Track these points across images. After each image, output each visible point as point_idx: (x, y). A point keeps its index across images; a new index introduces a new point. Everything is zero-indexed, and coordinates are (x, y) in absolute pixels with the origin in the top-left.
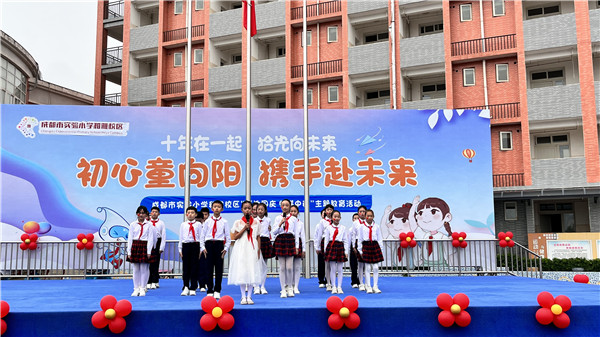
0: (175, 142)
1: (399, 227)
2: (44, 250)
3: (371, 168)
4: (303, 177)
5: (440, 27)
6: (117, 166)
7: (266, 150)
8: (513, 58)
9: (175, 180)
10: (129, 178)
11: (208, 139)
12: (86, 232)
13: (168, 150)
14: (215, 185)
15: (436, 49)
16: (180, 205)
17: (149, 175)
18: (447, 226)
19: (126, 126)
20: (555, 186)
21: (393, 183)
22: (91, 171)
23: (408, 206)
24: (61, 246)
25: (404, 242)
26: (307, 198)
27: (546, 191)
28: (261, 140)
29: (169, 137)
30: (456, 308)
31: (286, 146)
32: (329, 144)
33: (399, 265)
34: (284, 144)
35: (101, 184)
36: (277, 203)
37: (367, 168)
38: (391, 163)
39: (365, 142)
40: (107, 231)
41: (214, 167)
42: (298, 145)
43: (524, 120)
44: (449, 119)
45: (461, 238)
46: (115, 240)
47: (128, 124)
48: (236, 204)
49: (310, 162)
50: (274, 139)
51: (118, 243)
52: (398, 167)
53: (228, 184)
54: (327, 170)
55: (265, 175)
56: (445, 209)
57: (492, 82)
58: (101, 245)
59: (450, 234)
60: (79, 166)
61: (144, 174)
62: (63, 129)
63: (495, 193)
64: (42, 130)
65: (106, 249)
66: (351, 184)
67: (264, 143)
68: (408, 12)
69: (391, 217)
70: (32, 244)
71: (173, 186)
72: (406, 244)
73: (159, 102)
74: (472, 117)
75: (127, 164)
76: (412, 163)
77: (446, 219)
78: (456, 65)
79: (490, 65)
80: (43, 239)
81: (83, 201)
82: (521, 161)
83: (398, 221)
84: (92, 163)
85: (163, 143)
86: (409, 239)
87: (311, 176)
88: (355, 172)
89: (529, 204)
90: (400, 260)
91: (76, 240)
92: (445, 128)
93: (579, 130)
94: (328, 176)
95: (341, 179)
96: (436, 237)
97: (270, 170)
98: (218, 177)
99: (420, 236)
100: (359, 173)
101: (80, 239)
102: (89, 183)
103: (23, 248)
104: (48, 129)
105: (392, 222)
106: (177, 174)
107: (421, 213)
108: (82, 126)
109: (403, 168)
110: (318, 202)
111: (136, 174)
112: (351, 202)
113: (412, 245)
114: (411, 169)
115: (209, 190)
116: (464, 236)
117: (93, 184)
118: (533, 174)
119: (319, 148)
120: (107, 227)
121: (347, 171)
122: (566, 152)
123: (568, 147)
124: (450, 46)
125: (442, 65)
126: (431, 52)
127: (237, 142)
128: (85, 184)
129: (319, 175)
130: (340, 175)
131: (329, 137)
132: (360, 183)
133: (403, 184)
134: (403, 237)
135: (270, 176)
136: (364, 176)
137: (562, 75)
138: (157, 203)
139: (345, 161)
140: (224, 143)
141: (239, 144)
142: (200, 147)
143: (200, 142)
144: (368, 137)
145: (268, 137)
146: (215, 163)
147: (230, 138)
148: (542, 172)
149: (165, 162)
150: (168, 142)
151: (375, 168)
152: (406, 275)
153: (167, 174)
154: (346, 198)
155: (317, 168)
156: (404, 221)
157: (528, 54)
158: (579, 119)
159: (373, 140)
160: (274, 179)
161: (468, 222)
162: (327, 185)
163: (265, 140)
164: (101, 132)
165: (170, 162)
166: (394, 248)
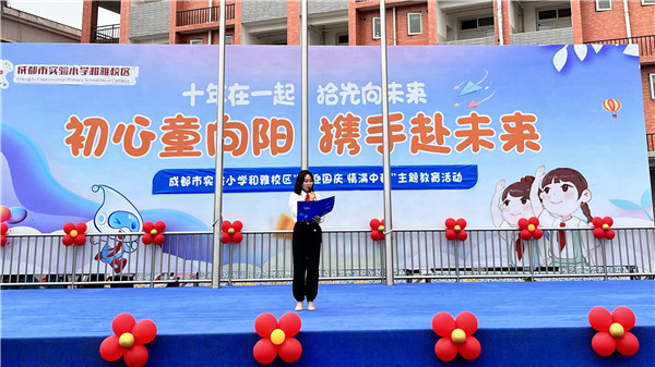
0: (202, 93)
1: (517, 211)
2: (16, 248)
3: (475, 127)
4: (380, 140)
6: (121, 128)
7: (328, 103)
9: (201, 146)
10: (137, 143)
11: (247, 88)
12: (75, 221)
13: (193, 104)
14: (257, 153)
16: (208, 181)
17: (165, 139)
18: (585, 207)
19: (134, 72)
21: (507, 148)
22: (85, 134)
23: (529, 181)
24: (40, 240)
25: (525, 232)
26: (386, 170)
28: (321, 90)
29: (193, 86)
30: (617, 328)
31: (357, 97)
32: (416, 93)
34: (353, 94)
35: (98, 153)
36: (345, 177)
37: (470, 127)
38: (504, 120)
39: (466, 90)
40: (105, 219)
41: (256, 128)
42: (372, 96)
44: (582, 58)
45: (605, 226)
46: (116, 232)
47: (137, 68)
48: (287, 179)
49: (390, 118)
50: (339, 87)
51: (120, 237)
52: (513, 125)
53: (275, 150)
54: (414, 131)
55: (328, 138)
56: (581, 184)
58: (96, 239)
59: (590, 219)
60: (69, 127)
61: (158, 139)
62: (48, 76)
64: (20, 78)
65: (103, 244)
66: (447, 150)
67: (326, 93)
69: (504, 196)
71: (199, 154)
72: (527, 234)
73: (173, 36)
74: (614, 54)
75: (136, 125)
76: (533, 119)
77: (584, 199)
80: (14, 231)
81: (72, 176)
83: (515, 201)
84: (87, 123)
85: (185, 94)
86: (531, 227)
87: (392, 139)
88: (453, 133)
90: (520, 257)
91: (62, 233)
92: (576, 70)
94: (415, 138)
95: (434, 143)
96: (570, 225)
97: (334, 131)
98: (261, 141)
99: (547, 223)
100: (458, 134)
101: (67, 230)
102: (81, 151)
104: (27, 76)
105: (507, 203)
106: (204, 138)
107: (547, 190)
108: (74, 71)
109: (520, 127)
110: (402, 176)
111: (147, 137)
112: (448, 175)
113: (537, 235)
114: (531, 128)
115: (248, 160)
116: (611, 223)
117: (87, 153)
119: (402, 100)
120: (104, 213)
121: (441, 132)
127: (288, 92)
128: (76, 153)
129: (402, 138)
130: (432, 138)
131: (415, 84)
132: (460, 148)
133: (520, 149)
134: (523, 225)
135: (334, 139)
136: (465, 138)
138: (176, 179)
139: (438, 117)
140: (270, 93)
141: (290, 95)
142: (237, 99)
143: (237, 92)
144: (470, 83)
145: (331, 84)
146: (257, 122)
147: (279, 86)
149: (188, 121)
151: (481, 127)
152: (529, 279)
153: (191, 138)
154: (441, 169)
155: (399, 128)
156: (524, 202)
159: (477, 88)
160: (340, 144)
161: (615, 202)
162: (414, 151)
163: (326, 89)
164: (100, 79)
165: (196, 120)
166: (511, 240)
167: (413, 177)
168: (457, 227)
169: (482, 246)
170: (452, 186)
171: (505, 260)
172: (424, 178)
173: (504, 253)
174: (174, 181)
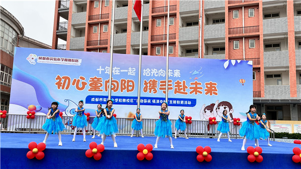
0: (103, 70)
1: (209, 115)
2: (38, 119)
3: (196, 86)
4: (165, 89)
5: (223, 21)
6: (75, 80)
7: (147, 75)
8: (258, 37)
9: (103, 88)
10: (80, 86)
11: (119, 68)
13: (100, 73)
14: (122, 91)
15: (221, 31)
16: (105, 100)
17: (90, 85)
18: (231, 115)
19: (80, 61)
20: (275, 98)
21: (206, 94)
22: (62, 82)
23: (213, 105)
26: (166, 99)
27: (272, 100)
28: (144, 71)
29: (100, 67)
31: (157, 74)
32: (177, 73)
33: (208, 133)
34: (155, 73)
35: (67, 88)
36: (151, 101)
37: (194, 86)
38: (206, 84)
39: (194, 73)
40: (69, 111)
41: (122, 83)
42: (162, 74)
43: (262, 66)
44: (233, 65)
45: (238, 121)
47: (81, 60)
48: (132, 101)
49: (169, 82)
50: (151, 70)
52: (209, 86)
53: (128, 91)
54: (176, 86)
55: (146, 87)
56: (230, 107)
57: (247, 48)
58: (66, 118)
59: (232, 119)
60: (57, 79)
61: (88, 84)
62: (49, 61)
63: (254, 100)
64: (39, 61)
65: (68, 120)
66: (186, 93)
67: (146, 72)
68: (208, 13)
69: (205, 110)
70: (33, 116)
71: (102, 90)
72: (211, 123)
73: (85, 49)
74: (244, 64)
75: (80, 79)
76: (216, 84)
77: (231, 112)
78: (230, 39)
79: (246, 39)
80: (37, 114)
81: (57, 95)
82: (260, 85)
83: (208, 112)
84: (63, 78)
85: (97, 70)
86: (213, 120)
87: (168, 89)
88: (189, 88)
89: (263, 106)
90: (209, 130)
92: (231, 69)
93: (287, 73)
94: (176, 89)
95: (182, 91)
97: (148, 85)
98: (123, 87)
100: (191, 88)
102: (61, 87)
103: (28, 118)
104: (42, 60)
105: (205, 112)
106: (104, 85)
107: (219, 108)
108: (59, 60)
109: (211, 87)
110: (171, 101)
111: (84, 84)
112: (186, 102)
113: (215, 123)
114: (215, 88)
115: (119, 93)
116: (239, 120)
117: (63, 88)
118: (265, 92)
119: (172, 76)
120: (69, 109)
121: (185, 87)
122: (280, 82)
123: (281, 80)
124: (228, 30)
125: (224, 39)
126: (219, 32)
128: (59, 88)
129: (172, 88)
130: (181, 89)
131: (177, 70)
132: (191, 93)
133: (211, 94)
134: (210, 119)
135: (148, 88)
136: (193, 90)
137: (279, 46)
138: (94, 99)
139: (184, 82)
140: (127, 71)
141: (134, 72)
142: (115, 72)
143: (116, 70)
144: (195, 71)
145: (148, 69)
146: (122, 81)
147: (130, 69)
148: (269, 91)
149: (98, 79)
150: (100, 69)
151: (198, 86)
152: (211, 137)
153: (99, 85)
154: (184, 100)
155: (171, 85)
156: (211, 112)
157: (264, 35)
158: (288, 67)
159: (198, 73)
160: (150, 89)
161: (241, 113)
162: (175, 93)
163: (146, 70)
164: (68, 63)
165: (101, 79)
166: (206, 124)
167: (175, 102)
168: (189, 119)
169: (196, 126)
170: (188, 105)
171: (204, 131)
172: (178, 102)
173: (204, 129)
174: (93, 99)
